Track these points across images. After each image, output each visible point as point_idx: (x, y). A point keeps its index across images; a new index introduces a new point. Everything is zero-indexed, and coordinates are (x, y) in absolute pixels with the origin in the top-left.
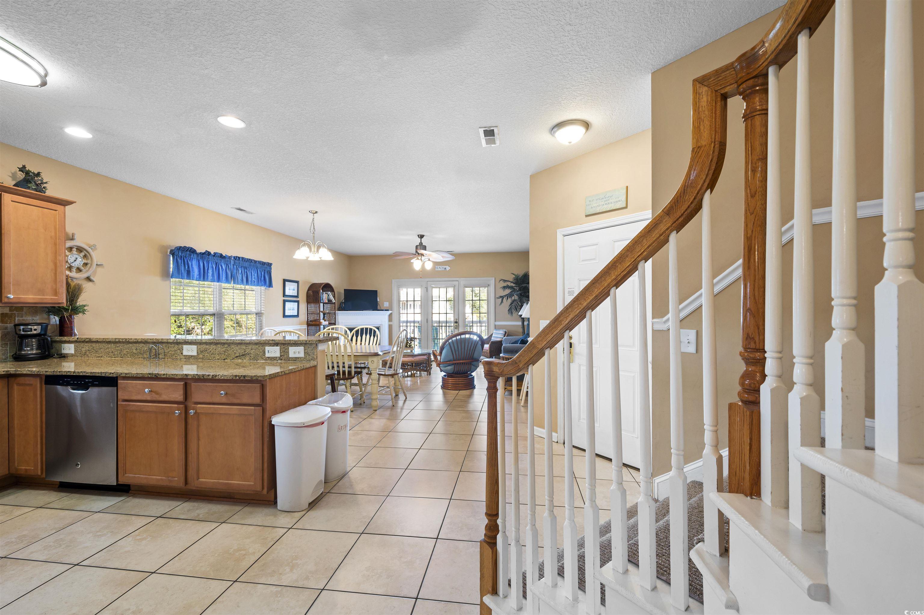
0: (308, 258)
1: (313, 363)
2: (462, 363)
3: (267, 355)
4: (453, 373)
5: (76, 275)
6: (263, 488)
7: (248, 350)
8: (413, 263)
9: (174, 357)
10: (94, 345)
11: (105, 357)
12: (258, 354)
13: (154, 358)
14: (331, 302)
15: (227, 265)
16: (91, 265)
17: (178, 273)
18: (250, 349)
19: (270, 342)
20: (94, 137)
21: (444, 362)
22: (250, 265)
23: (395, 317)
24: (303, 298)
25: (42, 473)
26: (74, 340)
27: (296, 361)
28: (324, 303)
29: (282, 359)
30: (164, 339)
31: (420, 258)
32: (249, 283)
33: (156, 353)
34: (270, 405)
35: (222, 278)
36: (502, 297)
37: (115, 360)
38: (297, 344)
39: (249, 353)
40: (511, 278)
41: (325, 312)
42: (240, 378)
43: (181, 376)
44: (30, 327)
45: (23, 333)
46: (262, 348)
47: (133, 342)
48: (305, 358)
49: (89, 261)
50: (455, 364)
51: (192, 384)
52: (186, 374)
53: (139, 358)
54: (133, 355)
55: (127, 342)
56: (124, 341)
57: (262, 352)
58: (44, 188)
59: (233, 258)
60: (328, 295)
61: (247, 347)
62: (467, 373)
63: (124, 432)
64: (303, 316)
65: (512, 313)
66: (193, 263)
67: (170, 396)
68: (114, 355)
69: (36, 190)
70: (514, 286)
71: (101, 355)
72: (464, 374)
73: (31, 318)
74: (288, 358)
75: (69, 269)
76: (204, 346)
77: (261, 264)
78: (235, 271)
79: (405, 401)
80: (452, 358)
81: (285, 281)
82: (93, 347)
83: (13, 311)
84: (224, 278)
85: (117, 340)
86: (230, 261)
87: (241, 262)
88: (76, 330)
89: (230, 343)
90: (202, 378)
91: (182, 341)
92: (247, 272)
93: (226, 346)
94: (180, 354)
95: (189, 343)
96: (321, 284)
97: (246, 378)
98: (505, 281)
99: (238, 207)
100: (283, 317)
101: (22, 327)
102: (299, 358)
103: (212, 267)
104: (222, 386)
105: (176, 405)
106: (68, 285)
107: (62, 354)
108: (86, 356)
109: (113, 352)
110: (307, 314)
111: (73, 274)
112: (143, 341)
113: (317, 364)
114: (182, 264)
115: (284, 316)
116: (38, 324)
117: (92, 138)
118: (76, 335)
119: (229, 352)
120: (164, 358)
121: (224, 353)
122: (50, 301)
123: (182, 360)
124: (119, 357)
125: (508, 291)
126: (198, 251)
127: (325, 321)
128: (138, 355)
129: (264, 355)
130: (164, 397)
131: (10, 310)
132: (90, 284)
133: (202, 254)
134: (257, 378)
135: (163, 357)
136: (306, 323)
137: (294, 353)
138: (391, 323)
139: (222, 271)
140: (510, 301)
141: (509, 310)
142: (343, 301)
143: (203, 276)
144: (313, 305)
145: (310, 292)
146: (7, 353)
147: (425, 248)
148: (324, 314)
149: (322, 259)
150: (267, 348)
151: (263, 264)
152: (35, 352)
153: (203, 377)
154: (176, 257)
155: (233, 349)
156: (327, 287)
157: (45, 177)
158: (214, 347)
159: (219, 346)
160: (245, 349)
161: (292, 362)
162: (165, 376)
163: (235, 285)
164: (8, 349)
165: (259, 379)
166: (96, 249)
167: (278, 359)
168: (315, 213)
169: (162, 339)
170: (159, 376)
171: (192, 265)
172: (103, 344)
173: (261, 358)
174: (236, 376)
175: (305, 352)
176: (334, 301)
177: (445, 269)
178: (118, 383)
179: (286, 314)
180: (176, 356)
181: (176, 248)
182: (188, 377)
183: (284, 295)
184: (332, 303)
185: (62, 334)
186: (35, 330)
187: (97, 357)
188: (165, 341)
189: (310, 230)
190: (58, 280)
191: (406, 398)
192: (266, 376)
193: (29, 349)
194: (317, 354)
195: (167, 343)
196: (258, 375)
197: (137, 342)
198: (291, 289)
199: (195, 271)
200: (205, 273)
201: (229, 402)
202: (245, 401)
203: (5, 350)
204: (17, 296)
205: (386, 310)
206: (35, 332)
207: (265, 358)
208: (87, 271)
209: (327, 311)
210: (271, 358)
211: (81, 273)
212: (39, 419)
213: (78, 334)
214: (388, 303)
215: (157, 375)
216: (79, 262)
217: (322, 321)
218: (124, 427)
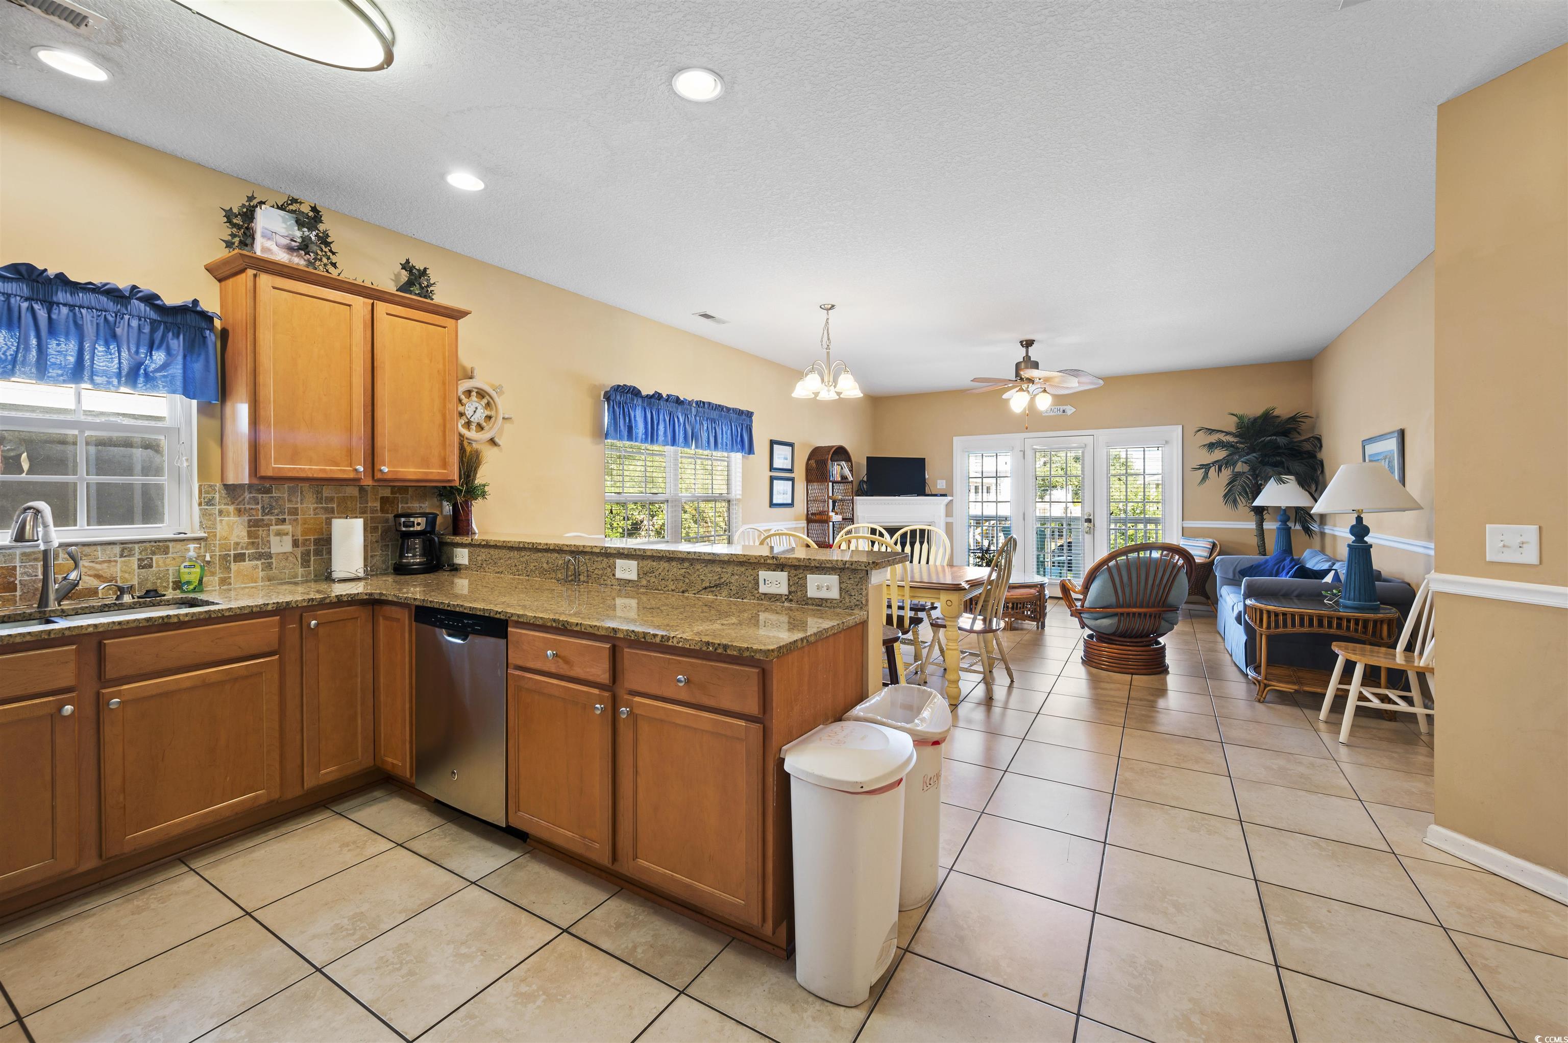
0: (817, 394)
1: (858, 615)
2: (1140, 614)
3: (763, 589)
4: (1114, 634)
5: (475, 436)
6: (764, 920)
7: (727, 576)
8: (1008, 400)
9: (602, 582)
10: (492, 551)
11: (506, 573)
12: (745, 585)
13: (572, 580)
14: (847, 480)
15: (686, 415)
16: (496, 418)
17: (614, 431)
18: (729, 575)
19: (768, 561)
20: (486, 187)
21: (1091, 609)
22: (721, 416)
23: (956, 507)
24: (800, 473)
25: (411, 776)
26: (467, 542)
27: (821, 606)
28: (833, 482)
29: (791, 600)
30: (587, 546)
31: (1024, 386)
32: (719, 448)
33: (575, 572)
34: (779, 720)
35: (679, 439)
36: (1206, 467)
37: (519, 579)
38: (823, 568)
39: (728, 581)
40: (1231, 424)
41: (837, 498)
42: (716, 649)
43: (604, 631)
44: (412, 519)
45: (404, 529)
46: (752, 573)
47: (544, 549)
48: (841, 602)
49: (493, 413)
50: (1122, 614)
51: (626, 650)
52: (613, 629)
53: (551, 579)
54: (543, 573)
55: (535, 549)
56: (530, 546)
57: (753, 582)
58: (431, 291)
59: (694, 405)
60: (842, 468)
61: (724, 570)
62: (1148, 636)
63: (517, 730)
64: (801, 506)
65: (1235, 502)
66: (637, 413)
67: (588, 670)
68: (518, 570)
69: (419, 295)
70: (1237, 443)
71: (501, 570)
72: (1141, 637)
73: (418, 505)
74: (805, 598)
75: (466, 426)
76: (650, 564)
77: (736, 414)
78: (698, 426)
79: (1011, 686)
80: (1113, 600)
81: (772, 443)
82: (492, 556)
83: (396, 494)
84: (681, 439)
85: (521, 545)
86: (691, 409)
87: (707, 410)
88: (475, 523)
89: (693, 559)
90: (643, 640)
91: (614, 552)
92: (715, 428)
93: (686, 564)
94: (611, 576)
95: (626, 555)
96: (830, 448)
97: (729, 652)
98: (1211, 431)
99: (702, 311)
100: (770, 507)
101: (403, 520)
102: (829, 601)
103: (665, 420)
104: (679, 662)
105: (596, 691)
106: (462, 449)
107: (454, 565)
108: (482, 570)
109: (516, 566)
110: (807, 501)
111: (472, 434)
112: (557, 548)
113: (868, 618)
114: (621, 416)
115: (772, 505)
116: (423, 515)
117: (484, 189)
118: (475, 533)
119: (692, 578)
120: (588, 582)
121: (682, 578)
122: (437, 478)
123: (614, 587)
124: (524, 575)
125: (1219, 454)
126: (644, 393)
127: (837, 514)
128: (549, 574)
129: (757, 589)
130: (578, 672)
131: (392, 493)
132: (495, 449)
133: (649, 397)
134: (752, 654)
135: (585, 579)
136: (805, 517)
137: (818, 588)
138: (950, 520)
139: (679, 426)
140: (1226, 474)
141: (1225, 496)
142: (865, 479)
143: (651, 436)
144: (815, 485)
145: (812, 462)
146: (389, 560)
147: (1036, 365)
148: (834, 502)
149: (841, 396)
150: (763, 574)
151: (740, 413)
152: (418, 560)
153: (644, 638)
154: (612, 404)
155: (698, 573)
156: (841, 453)
157: (433, 276)
158: (666, 565)
159: (674, 563)
160: (720, 572)
161: (814, 607)
162: (578, 628)
163: (697, 450)
164: (390, 553)
165: (758, 656)
166: (504, 393)
167: (784, 600)
168: (830, 309)
169: (584, 546)
170: (569, 627)
171: (635, 416)
172: (504, 551)
173: (750, 594)
174: (708, 644)
175: (841, 588)
176: (850, 478)
177: (1064, 411)
178: (509, 632)
179: (775, 501)
180: (606, 578)
181: (612, 388)
182: (618, 636)
183: (772, 468)
184: (848, 482)
185: (456, 532)
186: (419, 524)
187: (496, 573)
188: (588, 549)
189: (822, 341)
190: (447, 443)
191: (1012, 681)
192: (773, 651)
193: (410, 555)
194: (867, 595)
195: (592, 553)
196: (755, 647)
197: (548, 550)
198: (782, 458)
199: (640, 429)
200: (654, 430)
201: (693, 701)
202: (726, 704)
203: (386, 554)
204: (394, 468)
205: (942, 495)
206: (419, 528)
207: (757, 595)
208: (491, 428)
209: (840, 497)
210: (770, 596)
211: (483, 432)
212: (407, 681)
213: (477, 532)
214: (945, 481)
215: (566, 625)
216: (480, 416)
217: (831, 514)
218: (516, 720)
